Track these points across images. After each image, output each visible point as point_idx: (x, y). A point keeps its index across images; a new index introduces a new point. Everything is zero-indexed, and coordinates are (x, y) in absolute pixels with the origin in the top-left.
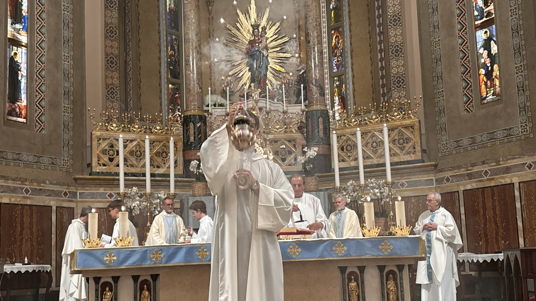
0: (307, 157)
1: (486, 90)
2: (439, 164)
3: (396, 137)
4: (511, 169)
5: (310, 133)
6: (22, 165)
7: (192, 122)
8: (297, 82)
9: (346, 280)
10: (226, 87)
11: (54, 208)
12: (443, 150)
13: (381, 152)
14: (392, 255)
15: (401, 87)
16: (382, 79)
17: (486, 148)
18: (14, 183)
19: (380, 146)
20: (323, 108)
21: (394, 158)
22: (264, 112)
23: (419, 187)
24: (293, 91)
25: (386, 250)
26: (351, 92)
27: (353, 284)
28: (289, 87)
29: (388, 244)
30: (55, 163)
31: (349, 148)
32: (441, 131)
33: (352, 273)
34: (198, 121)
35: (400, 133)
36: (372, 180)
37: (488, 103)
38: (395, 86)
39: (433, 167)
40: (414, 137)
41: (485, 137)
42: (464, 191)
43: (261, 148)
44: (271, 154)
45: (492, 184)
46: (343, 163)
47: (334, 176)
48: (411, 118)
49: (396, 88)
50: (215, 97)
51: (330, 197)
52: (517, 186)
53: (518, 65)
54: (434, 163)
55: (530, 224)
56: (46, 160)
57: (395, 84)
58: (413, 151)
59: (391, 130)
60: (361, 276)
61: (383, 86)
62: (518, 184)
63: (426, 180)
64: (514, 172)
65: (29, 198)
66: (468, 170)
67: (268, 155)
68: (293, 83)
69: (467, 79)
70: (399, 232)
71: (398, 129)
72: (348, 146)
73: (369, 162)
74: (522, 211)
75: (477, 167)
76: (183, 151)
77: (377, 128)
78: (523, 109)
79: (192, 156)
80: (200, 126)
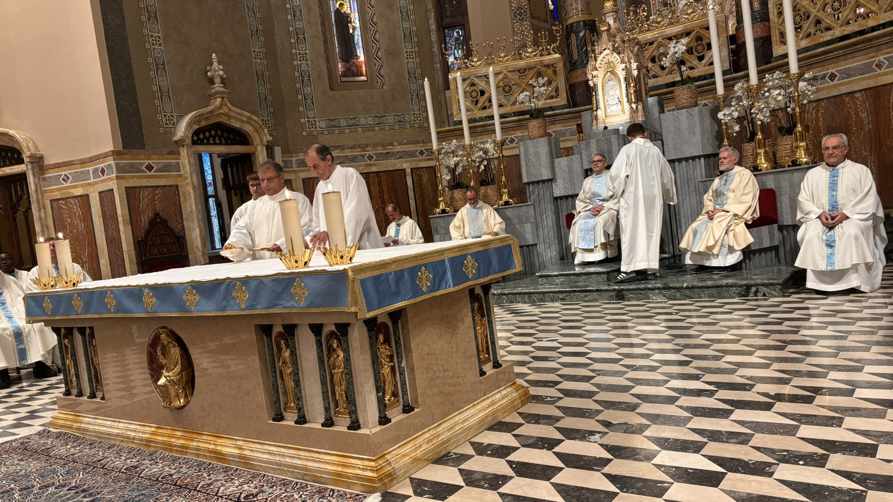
6: (360, 130)
7: (574, 33)
11: (408, 171)
14: (309, 306)
18: (352, 152)
25: (301, 297)
27: (286, 355)
29: (302, 285)
30: (403, 121)
31: (798, 19)
34: (582, 28)
56: (390, 119)
65: (374, 165)
72: (796, 16)
73: (828, 36)
76: (568, 73)
79: (577, 77)
80: (585, 34)
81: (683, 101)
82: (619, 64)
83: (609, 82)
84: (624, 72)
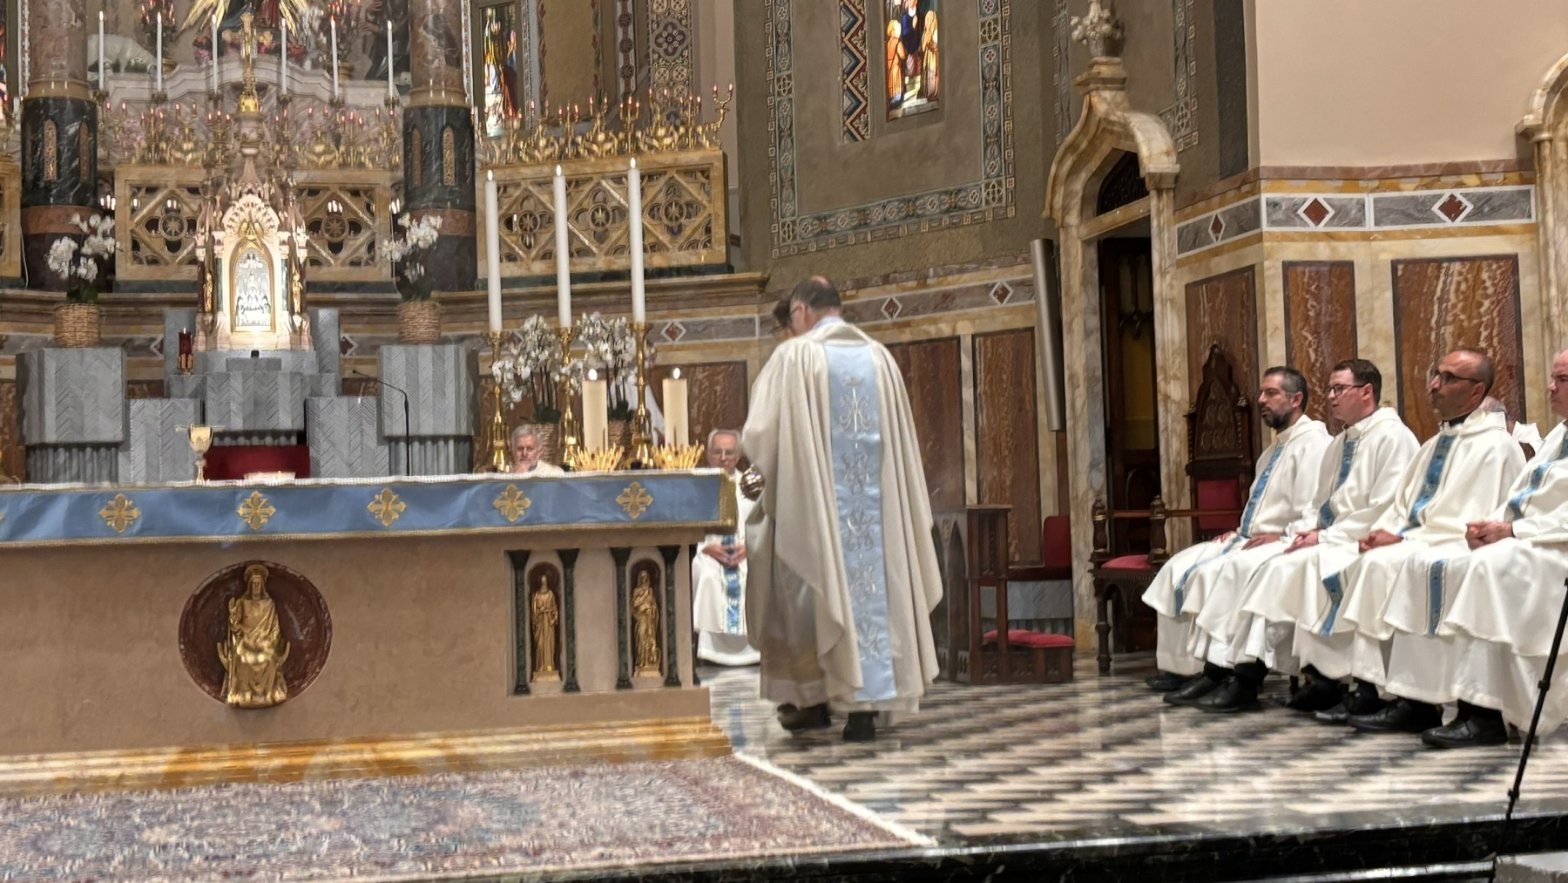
0: (410, 243)
1: (903, 80)
2: (772, 279)
3: (661, 199)
4: (954, 298)
5: (417, 173)
7: (53, 119)
8: (374, 13)
9: (527, 588)
10: (153, 14)
12: (784, 240)
13: (619, 238)
14: (648, 520)
15: (677, 55)
16: (625, 25)
17: (896, 242)
19: (614, 222)
20: (454, 101)
21: (651, 257)
22: (271, 97)
23: (715, 340)
24: (359, 42)
25: (635, 507)
26: (532, 56)
27: (544, 598)
28: (350, 29)
29: (642, 490)
31: (529, 222)
32: (782, 187)
33: (542, 569)
34: (71, 115)
35: (672, 188)
36: (592, 318)
37: (904, 116)
38: (661, 51)
39: (755, 287)
40: (710, 202)
41: (893, 211)
43: (270, 211)
44: (302, 230)
46: (511, 265)
47: (485, 299)
48: (699, 146)
49: (662, 54)
50: (116, 43)
51: (473, 360)
52: (966, 343)
53: (989, 19)
54: (757, 275)
55: (995, 444)
57: (660, 45)
58: (704, 238)
59: (647, 177)
60: (565, 576)
61: (626, 46)
62: (969, 340)
63: (735, 322)
64: (962, 307)
67: (291, 231)
68: (362, 15)
69: (855, 46)
70: (669, 458)
71: (667, 176)
72: (525, 216)
73: (584, 266)
74: (976, 409)
75: (868, 290)
76: (23, 206)
77: (609, 168)
78: (994, 139)
79: (51, 222)
80: (78, 132)
81: (422, 330)
82: (275, 230)
83: (250, 262)
84: (286, 249)
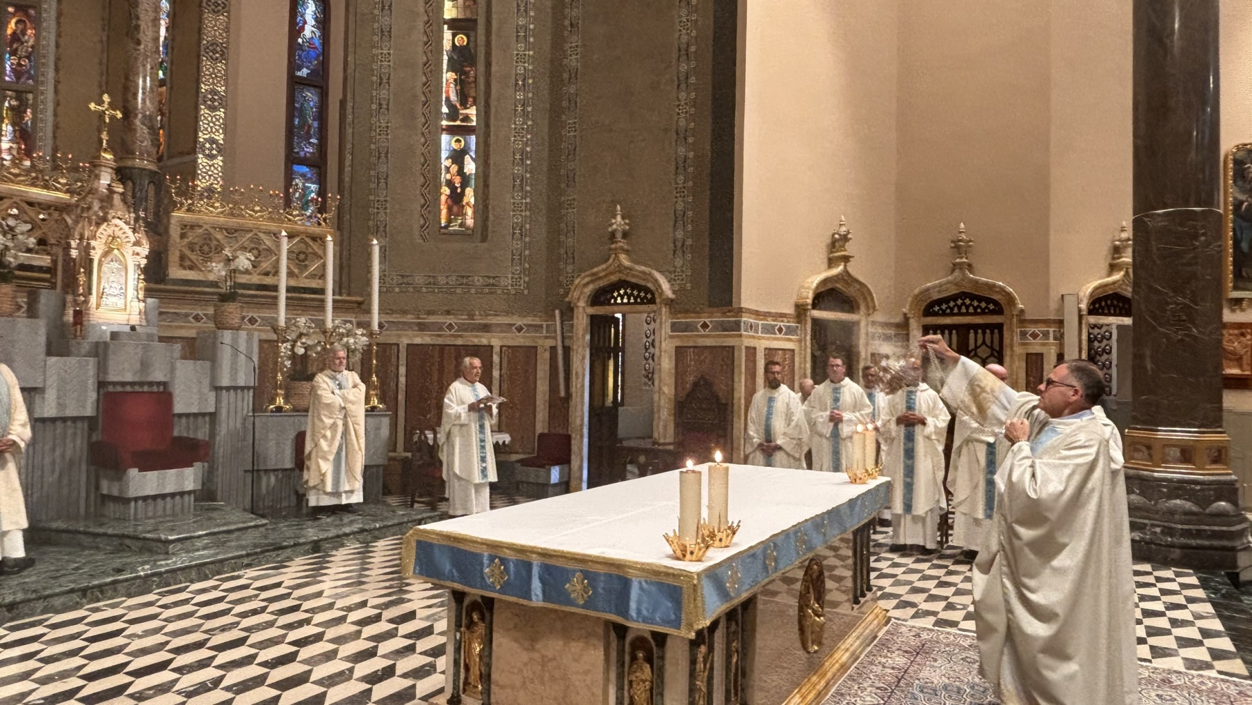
1: (449, 216)
3: (297, 249)
4: (490, 327)
13: (267, 267)
17: (453, 295)
19: (264, 257)
21: (291, 280)
31: (206, 248)
39: (356, 305)
41: (453, 280)
42: (408, 345)
43: (130, 231)
45: (459, 342)
48: (319, 224)
52: (496, 350)
58: (319, 274)
62: (499, 348)
64: (495, 332)
66: (419, 318)
67: (140, 247)
71: (301, 237)
72: (204, 245)
75: (435, 316)
78: (518, 257)
83: (113, 265)
